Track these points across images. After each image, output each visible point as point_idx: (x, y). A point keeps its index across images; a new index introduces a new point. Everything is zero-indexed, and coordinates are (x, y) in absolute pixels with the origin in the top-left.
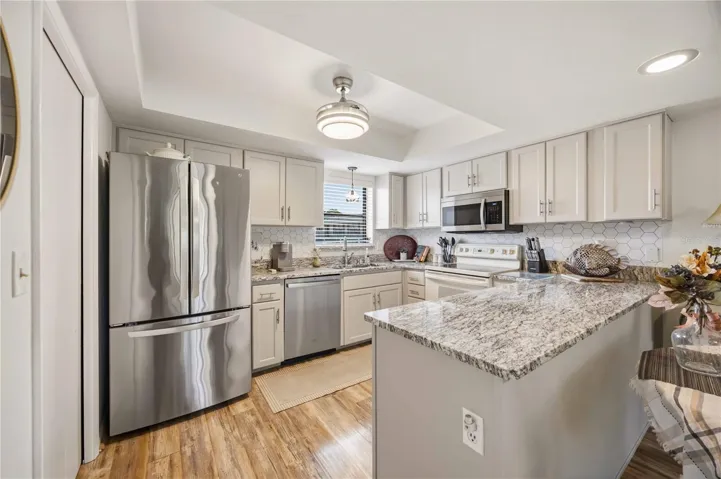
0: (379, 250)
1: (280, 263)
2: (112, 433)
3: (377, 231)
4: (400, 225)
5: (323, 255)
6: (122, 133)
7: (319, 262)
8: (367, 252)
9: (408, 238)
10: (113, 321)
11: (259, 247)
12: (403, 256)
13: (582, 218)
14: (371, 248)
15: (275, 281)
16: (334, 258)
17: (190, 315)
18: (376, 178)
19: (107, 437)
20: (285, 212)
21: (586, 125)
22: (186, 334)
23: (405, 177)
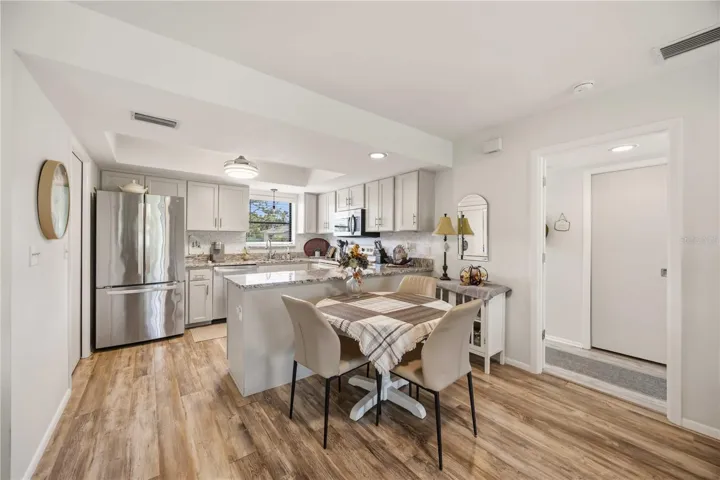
0: (300, 249)
1: (215, 257)
2: (97, 347)
3: (298, 235)
4: (313, 231)
5: (252, 252)
6: (104, 173)
7: (247, 256)
8: (288, 250)
9: (323, 240)
10: (98, 285)
11: (202, 246)
12: (317, 253)
13: (391, 229)
14: (294, 247)
15: (206, 267)
16: (262, 254)
17: (144, 284)
18: (298, 195)
19: (94, 349)
20: (217, 222)
21: (393, 173)
22: (147, 295)
23: (317, 196)
